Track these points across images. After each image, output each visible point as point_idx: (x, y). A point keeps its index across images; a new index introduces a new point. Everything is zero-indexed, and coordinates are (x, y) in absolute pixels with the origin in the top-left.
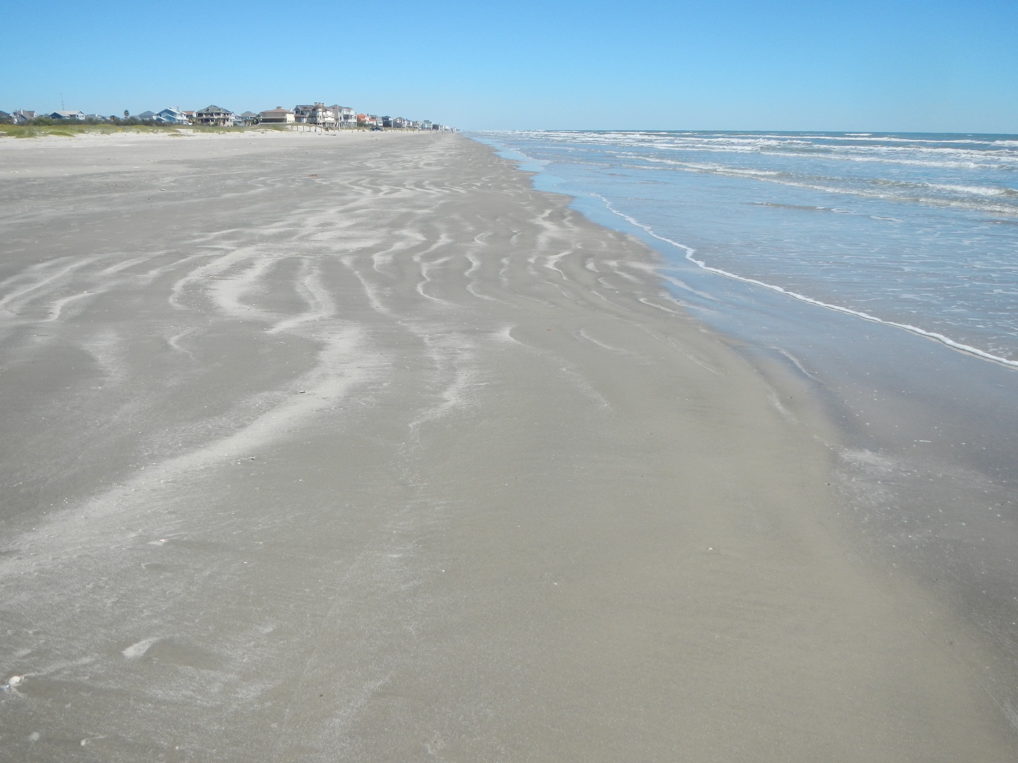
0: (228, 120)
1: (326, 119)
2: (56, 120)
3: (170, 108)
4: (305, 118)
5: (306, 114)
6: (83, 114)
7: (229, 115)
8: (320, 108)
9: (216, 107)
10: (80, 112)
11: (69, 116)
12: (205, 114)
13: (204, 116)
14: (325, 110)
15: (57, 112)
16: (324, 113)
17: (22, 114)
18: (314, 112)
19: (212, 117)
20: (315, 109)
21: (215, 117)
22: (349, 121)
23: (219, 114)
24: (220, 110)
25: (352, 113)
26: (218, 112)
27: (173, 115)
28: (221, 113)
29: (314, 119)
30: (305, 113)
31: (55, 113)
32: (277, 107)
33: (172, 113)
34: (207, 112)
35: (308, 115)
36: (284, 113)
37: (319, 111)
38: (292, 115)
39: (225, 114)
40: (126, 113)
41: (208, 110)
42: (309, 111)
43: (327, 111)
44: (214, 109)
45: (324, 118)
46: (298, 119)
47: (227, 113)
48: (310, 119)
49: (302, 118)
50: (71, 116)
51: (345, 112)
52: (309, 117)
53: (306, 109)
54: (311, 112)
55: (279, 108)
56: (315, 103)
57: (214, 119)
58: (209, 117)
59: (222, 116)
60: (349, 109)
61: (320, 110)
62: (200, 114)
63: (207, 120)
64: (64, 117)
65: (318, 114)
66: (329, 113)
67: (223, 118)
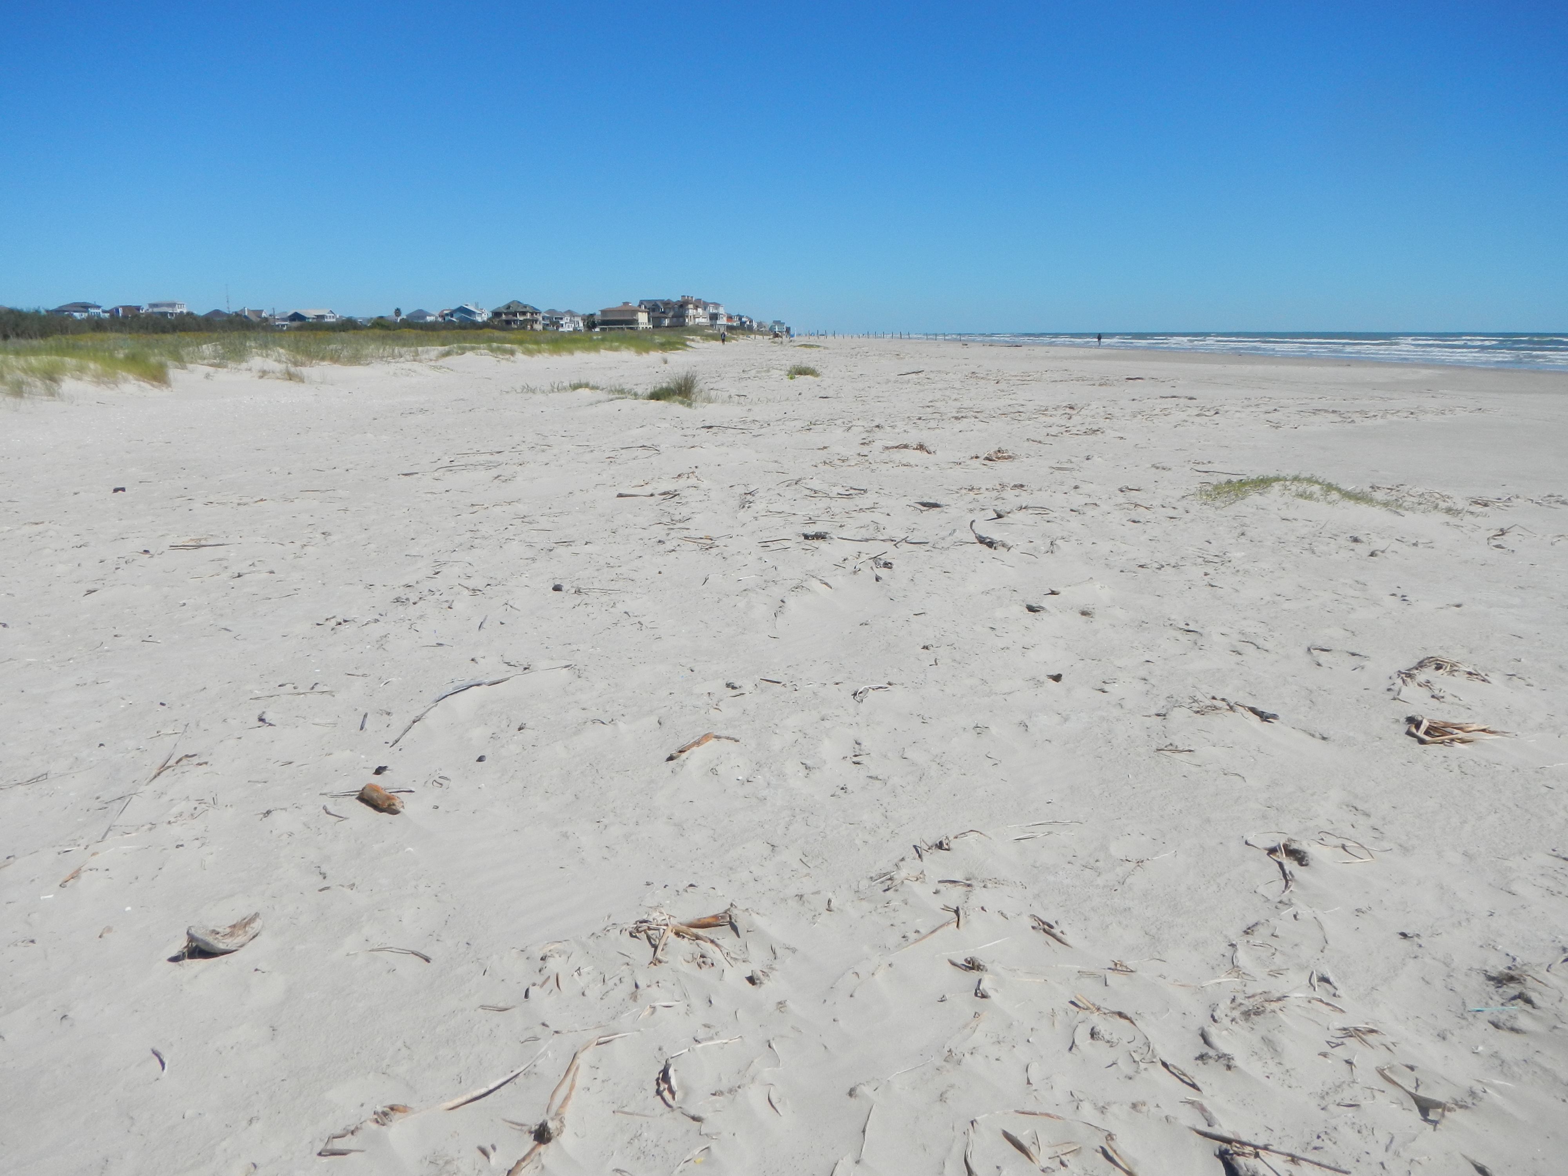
0: (536, 323)
1: (697, 320)
2: (296, 324)
3: (467, 305)
4: (667, 318)
5: (668, 313)
6: (333, 313)
7: (538, 314)
8: (691, 304)
9: (519, 302)
10: (331, 311)
11: (314, 317)
12: (505, 314)
13: (504, 316)
14: (696, 307)
15: (299, 311)
16: (695, 311)
17: (246, 314)
18: (681, 310)
19: (515, 318)
20: (683, 305)
21: (520, 318)
22: (718, 322)
23: (524, 313)
24: (526, 307)
25: (721, 310)
26: (524, 310)
27: (470, 316)
28: (528, 312)
29: (681, 319)
30: (667, 311)
31: (296, 313)
32: (624, 303)
33: (470, 313)
34: (509, 311)
35: (671, 314)
36: (635, 312)
37: (688, 309)
38: (644, 313)
39: (532, 314)
40: (398, 312)
41: (509, 307)
42: (673, 308)
43: (698, 309)
44: (518, 306)
45: (695, 318)
46: (656, 322)
47: (535, 312)
48: (675, 319)
49: (663, 319)
50: (318, 316)
51: (712, 310)
52: (673, 317)
53: (670, 306)
54: (677, 310)
55: (626, 304)
56: (682, 296)
57: (517, 320)
58: (511, 317)
59: (528, 316)
60: (717, 305)
61: (691, 306)
62: (497, 314)
63: (508, 322)
64: (309, 318)
65: (687, 312)
66: (700, 310)
67: (531, 319)
